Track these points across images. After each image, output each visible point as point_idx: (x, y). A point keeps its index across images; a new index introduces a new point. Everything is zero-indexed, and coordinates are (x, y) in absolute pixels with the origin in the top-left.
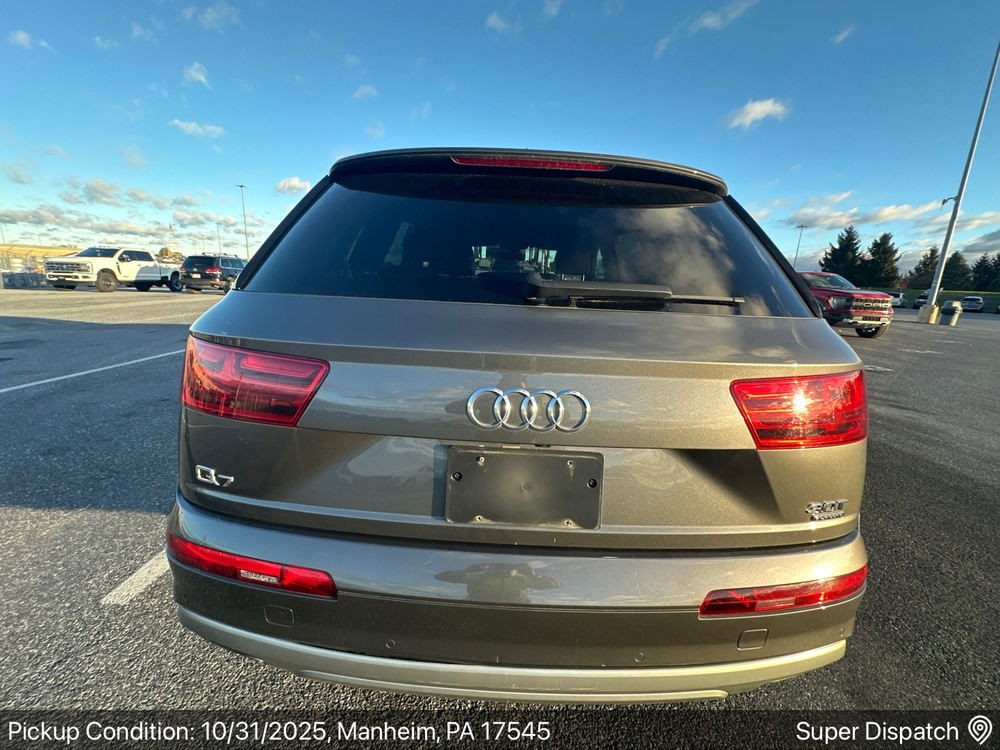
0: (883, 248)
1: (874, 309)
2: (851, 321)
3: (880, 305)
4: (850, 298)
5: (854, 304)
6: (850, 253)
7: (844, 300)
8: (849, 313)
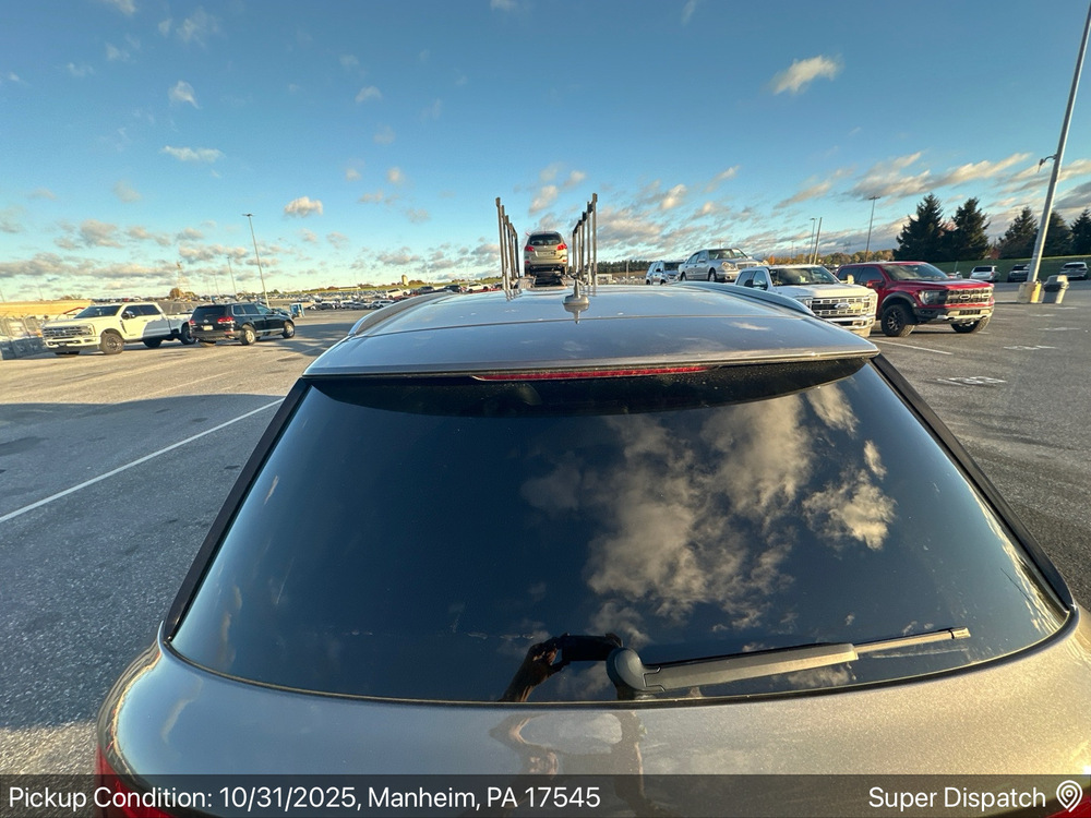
0: (969, 216)
1: (972, 301)
2: (947, 317)
3: (979, 295)
4: (944, 291)
5: (949, 297)
6: (932, 226)
7: (937, 294)
8: (944, 308)
